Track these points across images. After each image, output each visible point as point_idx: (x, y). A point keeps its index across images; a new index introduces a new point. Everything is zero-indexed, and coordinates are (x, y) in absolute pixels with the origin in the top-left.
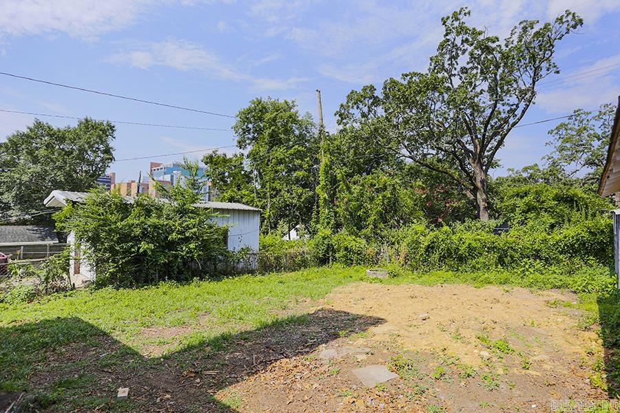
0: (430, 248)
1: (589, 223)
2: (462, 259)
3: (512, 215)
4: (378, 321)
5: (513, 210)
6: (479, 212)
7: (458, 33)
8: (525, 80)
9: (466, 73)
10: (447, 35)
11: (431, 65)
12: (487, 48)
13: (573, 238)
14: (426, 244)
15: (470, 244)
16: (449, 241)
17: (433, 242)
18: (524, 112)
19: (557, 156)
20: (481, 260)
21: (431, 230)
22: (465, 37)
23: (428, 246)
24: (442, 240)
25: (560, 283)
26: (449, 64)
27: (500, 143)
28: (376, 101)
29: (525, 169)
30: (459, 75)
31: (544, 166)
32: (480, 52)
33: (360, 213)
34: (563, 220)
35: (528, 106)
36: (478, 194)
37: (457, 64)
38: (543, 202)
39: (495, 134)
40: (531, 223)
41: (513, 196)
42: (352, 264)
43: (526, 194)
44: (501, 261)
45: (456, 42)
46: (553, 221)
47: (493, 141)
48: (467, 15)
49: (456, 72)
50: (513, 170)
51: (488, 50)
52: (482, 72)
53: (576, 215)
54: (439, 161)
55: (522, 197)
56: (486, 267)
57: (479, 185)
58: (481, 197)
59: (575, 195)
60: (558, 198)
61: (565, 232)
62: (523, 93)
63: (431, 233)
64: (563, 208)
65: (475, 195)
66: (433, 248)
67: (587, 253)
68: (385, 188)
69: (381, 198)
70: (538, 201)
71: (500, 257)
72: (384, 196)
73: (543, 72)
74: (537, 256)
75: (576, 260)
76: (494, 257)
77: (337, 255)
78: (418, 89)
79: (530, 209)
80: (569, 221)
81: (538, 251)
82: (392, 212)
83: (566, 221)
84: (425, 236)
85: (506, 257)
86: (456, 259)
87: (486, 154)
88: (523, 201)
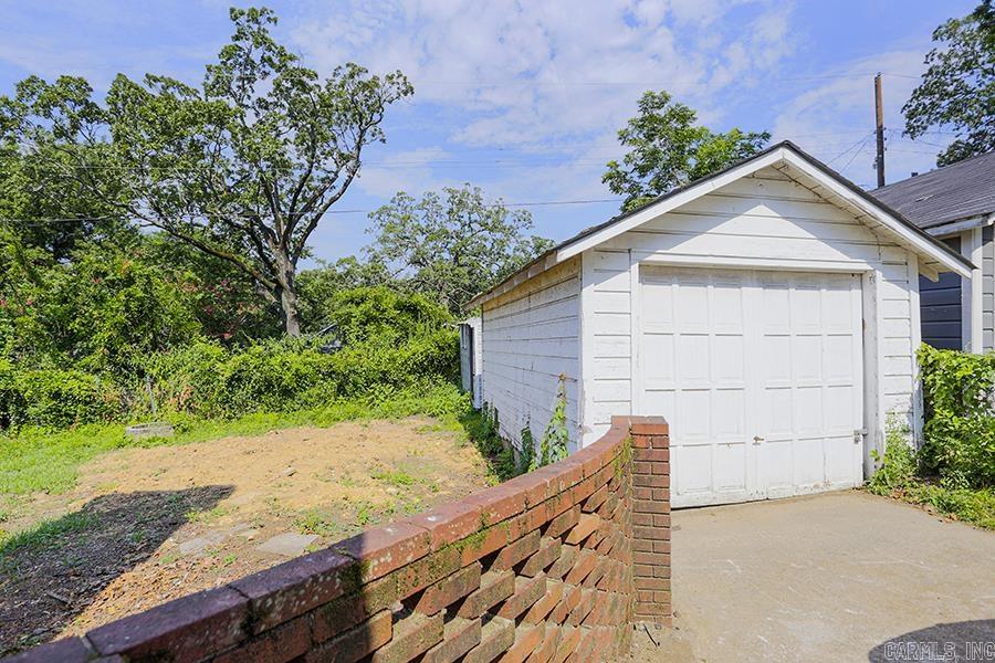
0: (236, 380)
1: (437, 336)
2: (287, 393)
3: (347, 327)
4: (224, 492)
5: (347, 322)
6: (285, 323)
7: (258, 44)
8: (347, 141)
9: (266, 108)
10: (237, 38)
11: (208, 78)
12: (302, 84)
13: (422, 354)
14: (228, 374)
15: (297, 370)
16: (266, 368)
17: (240, 371)
18: (346, 185)
19: (379, 248)
20: (314, 391)
21: (235, 352)
22: (268, 54)
23: (232, 378)
24: (255, 368)
25: (415, 409)
26: (239, 87)
27: (314, 224)
28: (91, 113)
29: (341, 262)
30: (254, 108)
31: (363, 260)
32: (289, 85)
33: (74, 325)
34: (407, 334)
35: (351, 178)
36: (283, 295)
37: (253, 91)
38: (384, 311)
39: (308, 209)
40: (373, 337)
41: (346, 303)
42: (71, 423)
43: (363, 300)
44: (341, 390)
45: (252, 56)
46: (397, 335)
47: (302, 220)
48: (273, 23)
49: (249, 103)
50: (324, 262)
51: (304, 88)
52: (290, 114)
53: (420, 327)
54: (214, 238)
55: (358, 304)
56: (323, 400)
57: (284, 281)
58: (287, 300)
59: (418, 303)
60: (400, 307)
61: (413, 348)
62: (344, 158)
63: (235, 357)
64: (406, 318)
65: (279, 298)
66: (239, 380)
67: (434, 371)
68: (130, 281)
69: (123, 298)
70: (378, 310)
71: (340, 385)
72: (129, 295)
73: (367, 136)
74: (384, 380)
75: (425, 380)
76: (333, 384)
77: (31, 410)
78: (192, 116)
79: (369, 319)
80: (414, 334)
81: (384, 373)
82: (144, 324)
83: (410, 335)
84: (224, 362)
85: (347, 384)
86: (279, 393)
87: (293, 236)
88: (360, 309)
